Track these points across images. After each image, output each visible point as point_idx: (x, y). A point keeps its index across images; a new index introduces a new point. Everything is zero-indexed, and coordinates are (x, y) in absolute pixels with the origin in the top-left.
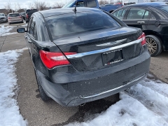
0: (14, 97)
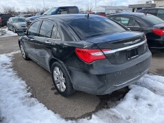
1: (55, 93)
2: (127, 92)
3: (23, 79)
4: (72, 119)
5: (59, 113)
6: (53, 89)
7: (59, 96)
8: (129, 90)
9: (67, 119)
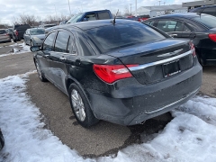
0: (45, 127)
1: (75, 124)
2: (169, 121)
3: (37, 106)
4: (91, 156)
5: (77, 149)
6: (71, 118)
7: (79, 127)
8: (173, 118)
9: (85, 156)
